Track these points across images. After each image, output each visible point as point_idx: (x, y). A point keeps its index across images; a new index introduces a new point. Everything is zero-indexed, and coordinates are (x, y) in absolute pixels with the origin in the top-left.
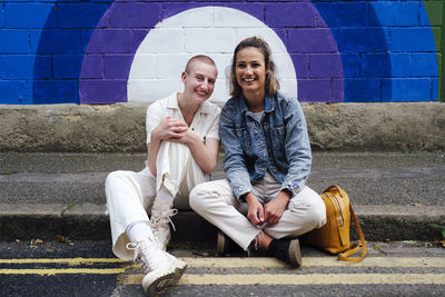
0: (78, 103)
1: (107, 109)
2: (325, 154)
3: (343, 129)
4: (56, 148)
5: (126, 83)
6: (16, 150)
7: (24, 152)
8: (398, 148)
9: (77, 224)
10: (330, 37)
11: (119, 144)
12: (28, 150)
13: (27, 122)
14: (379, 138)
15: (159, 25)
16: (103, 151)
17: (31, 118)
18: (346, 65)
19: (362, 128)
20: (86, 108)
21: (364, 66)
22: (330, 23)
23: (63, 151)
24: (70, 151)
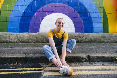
0: (29, 32)
1: (35, 34)
2: (81, 43)
3: (84, 38)
4: (24, 42)
5: (39, 28)
6: (15, 42)
7: (16, 43)
8: (95, 42)
9: (29, 59)
10: (81, 19)
11: (38, 41)
12: (17, 43)
13: (17, 36)
14: (91, 40)
15: (46, 16)
16: (34, 43)
17: (18, 36)
18: (84, 25)
19: (88, 38)
20: (30, 33)
21: (88, 25)
22: (81, 17)
23: (25, 43)
24: (27, 43)
